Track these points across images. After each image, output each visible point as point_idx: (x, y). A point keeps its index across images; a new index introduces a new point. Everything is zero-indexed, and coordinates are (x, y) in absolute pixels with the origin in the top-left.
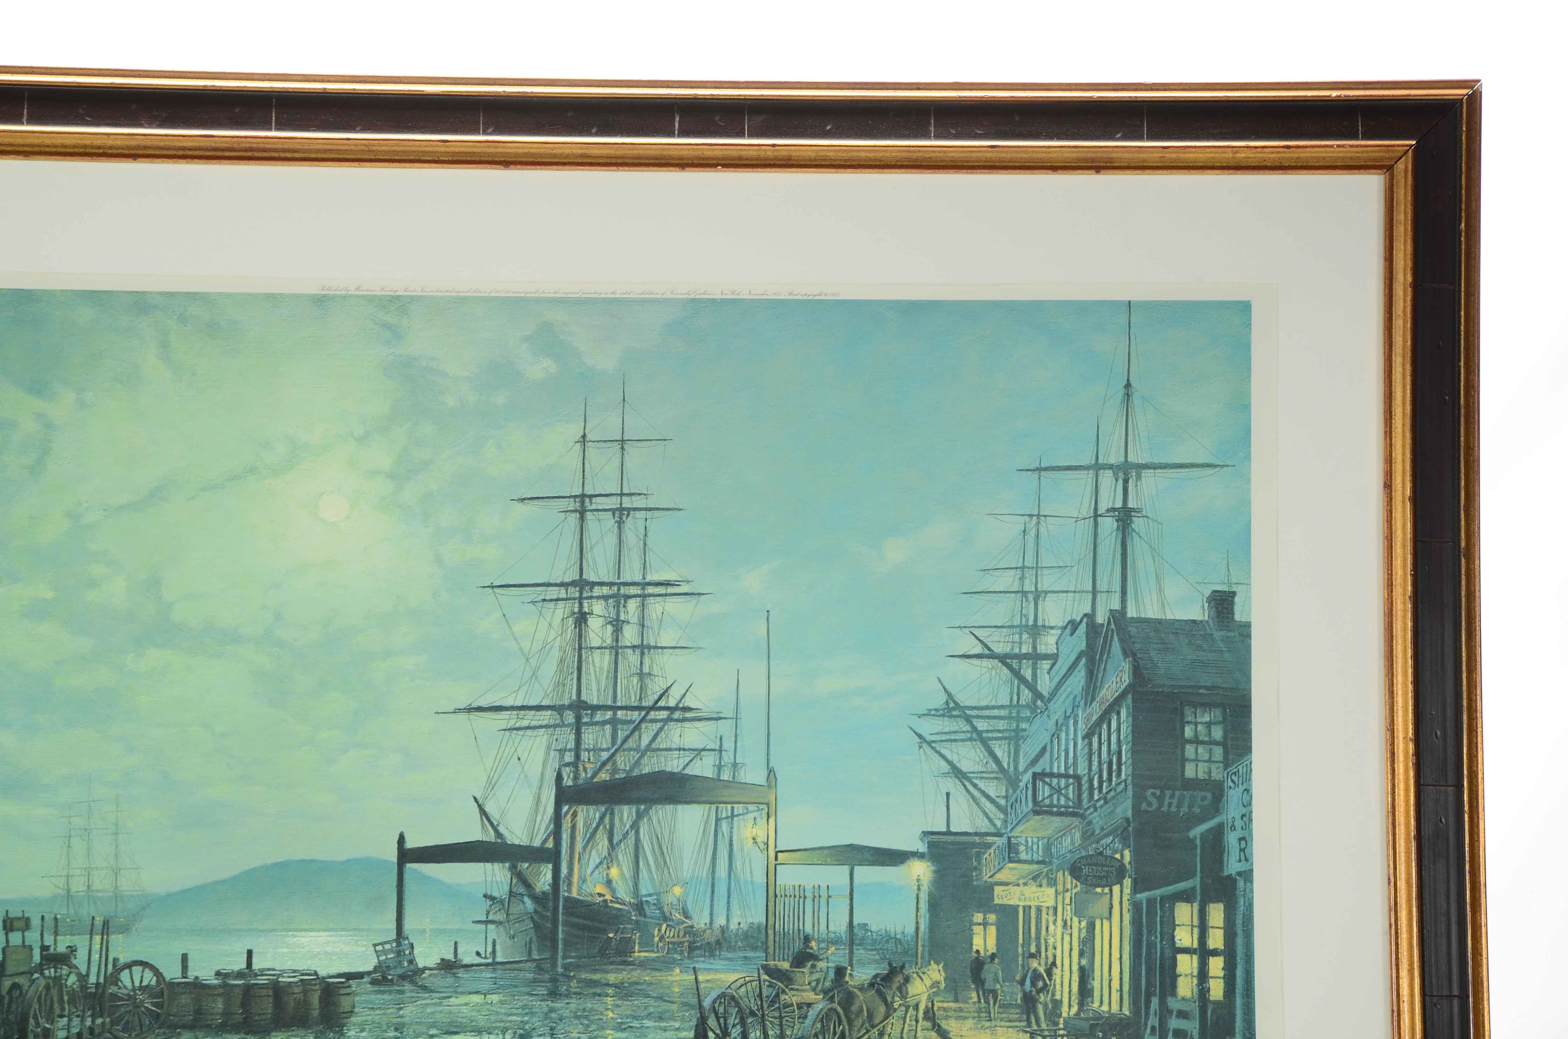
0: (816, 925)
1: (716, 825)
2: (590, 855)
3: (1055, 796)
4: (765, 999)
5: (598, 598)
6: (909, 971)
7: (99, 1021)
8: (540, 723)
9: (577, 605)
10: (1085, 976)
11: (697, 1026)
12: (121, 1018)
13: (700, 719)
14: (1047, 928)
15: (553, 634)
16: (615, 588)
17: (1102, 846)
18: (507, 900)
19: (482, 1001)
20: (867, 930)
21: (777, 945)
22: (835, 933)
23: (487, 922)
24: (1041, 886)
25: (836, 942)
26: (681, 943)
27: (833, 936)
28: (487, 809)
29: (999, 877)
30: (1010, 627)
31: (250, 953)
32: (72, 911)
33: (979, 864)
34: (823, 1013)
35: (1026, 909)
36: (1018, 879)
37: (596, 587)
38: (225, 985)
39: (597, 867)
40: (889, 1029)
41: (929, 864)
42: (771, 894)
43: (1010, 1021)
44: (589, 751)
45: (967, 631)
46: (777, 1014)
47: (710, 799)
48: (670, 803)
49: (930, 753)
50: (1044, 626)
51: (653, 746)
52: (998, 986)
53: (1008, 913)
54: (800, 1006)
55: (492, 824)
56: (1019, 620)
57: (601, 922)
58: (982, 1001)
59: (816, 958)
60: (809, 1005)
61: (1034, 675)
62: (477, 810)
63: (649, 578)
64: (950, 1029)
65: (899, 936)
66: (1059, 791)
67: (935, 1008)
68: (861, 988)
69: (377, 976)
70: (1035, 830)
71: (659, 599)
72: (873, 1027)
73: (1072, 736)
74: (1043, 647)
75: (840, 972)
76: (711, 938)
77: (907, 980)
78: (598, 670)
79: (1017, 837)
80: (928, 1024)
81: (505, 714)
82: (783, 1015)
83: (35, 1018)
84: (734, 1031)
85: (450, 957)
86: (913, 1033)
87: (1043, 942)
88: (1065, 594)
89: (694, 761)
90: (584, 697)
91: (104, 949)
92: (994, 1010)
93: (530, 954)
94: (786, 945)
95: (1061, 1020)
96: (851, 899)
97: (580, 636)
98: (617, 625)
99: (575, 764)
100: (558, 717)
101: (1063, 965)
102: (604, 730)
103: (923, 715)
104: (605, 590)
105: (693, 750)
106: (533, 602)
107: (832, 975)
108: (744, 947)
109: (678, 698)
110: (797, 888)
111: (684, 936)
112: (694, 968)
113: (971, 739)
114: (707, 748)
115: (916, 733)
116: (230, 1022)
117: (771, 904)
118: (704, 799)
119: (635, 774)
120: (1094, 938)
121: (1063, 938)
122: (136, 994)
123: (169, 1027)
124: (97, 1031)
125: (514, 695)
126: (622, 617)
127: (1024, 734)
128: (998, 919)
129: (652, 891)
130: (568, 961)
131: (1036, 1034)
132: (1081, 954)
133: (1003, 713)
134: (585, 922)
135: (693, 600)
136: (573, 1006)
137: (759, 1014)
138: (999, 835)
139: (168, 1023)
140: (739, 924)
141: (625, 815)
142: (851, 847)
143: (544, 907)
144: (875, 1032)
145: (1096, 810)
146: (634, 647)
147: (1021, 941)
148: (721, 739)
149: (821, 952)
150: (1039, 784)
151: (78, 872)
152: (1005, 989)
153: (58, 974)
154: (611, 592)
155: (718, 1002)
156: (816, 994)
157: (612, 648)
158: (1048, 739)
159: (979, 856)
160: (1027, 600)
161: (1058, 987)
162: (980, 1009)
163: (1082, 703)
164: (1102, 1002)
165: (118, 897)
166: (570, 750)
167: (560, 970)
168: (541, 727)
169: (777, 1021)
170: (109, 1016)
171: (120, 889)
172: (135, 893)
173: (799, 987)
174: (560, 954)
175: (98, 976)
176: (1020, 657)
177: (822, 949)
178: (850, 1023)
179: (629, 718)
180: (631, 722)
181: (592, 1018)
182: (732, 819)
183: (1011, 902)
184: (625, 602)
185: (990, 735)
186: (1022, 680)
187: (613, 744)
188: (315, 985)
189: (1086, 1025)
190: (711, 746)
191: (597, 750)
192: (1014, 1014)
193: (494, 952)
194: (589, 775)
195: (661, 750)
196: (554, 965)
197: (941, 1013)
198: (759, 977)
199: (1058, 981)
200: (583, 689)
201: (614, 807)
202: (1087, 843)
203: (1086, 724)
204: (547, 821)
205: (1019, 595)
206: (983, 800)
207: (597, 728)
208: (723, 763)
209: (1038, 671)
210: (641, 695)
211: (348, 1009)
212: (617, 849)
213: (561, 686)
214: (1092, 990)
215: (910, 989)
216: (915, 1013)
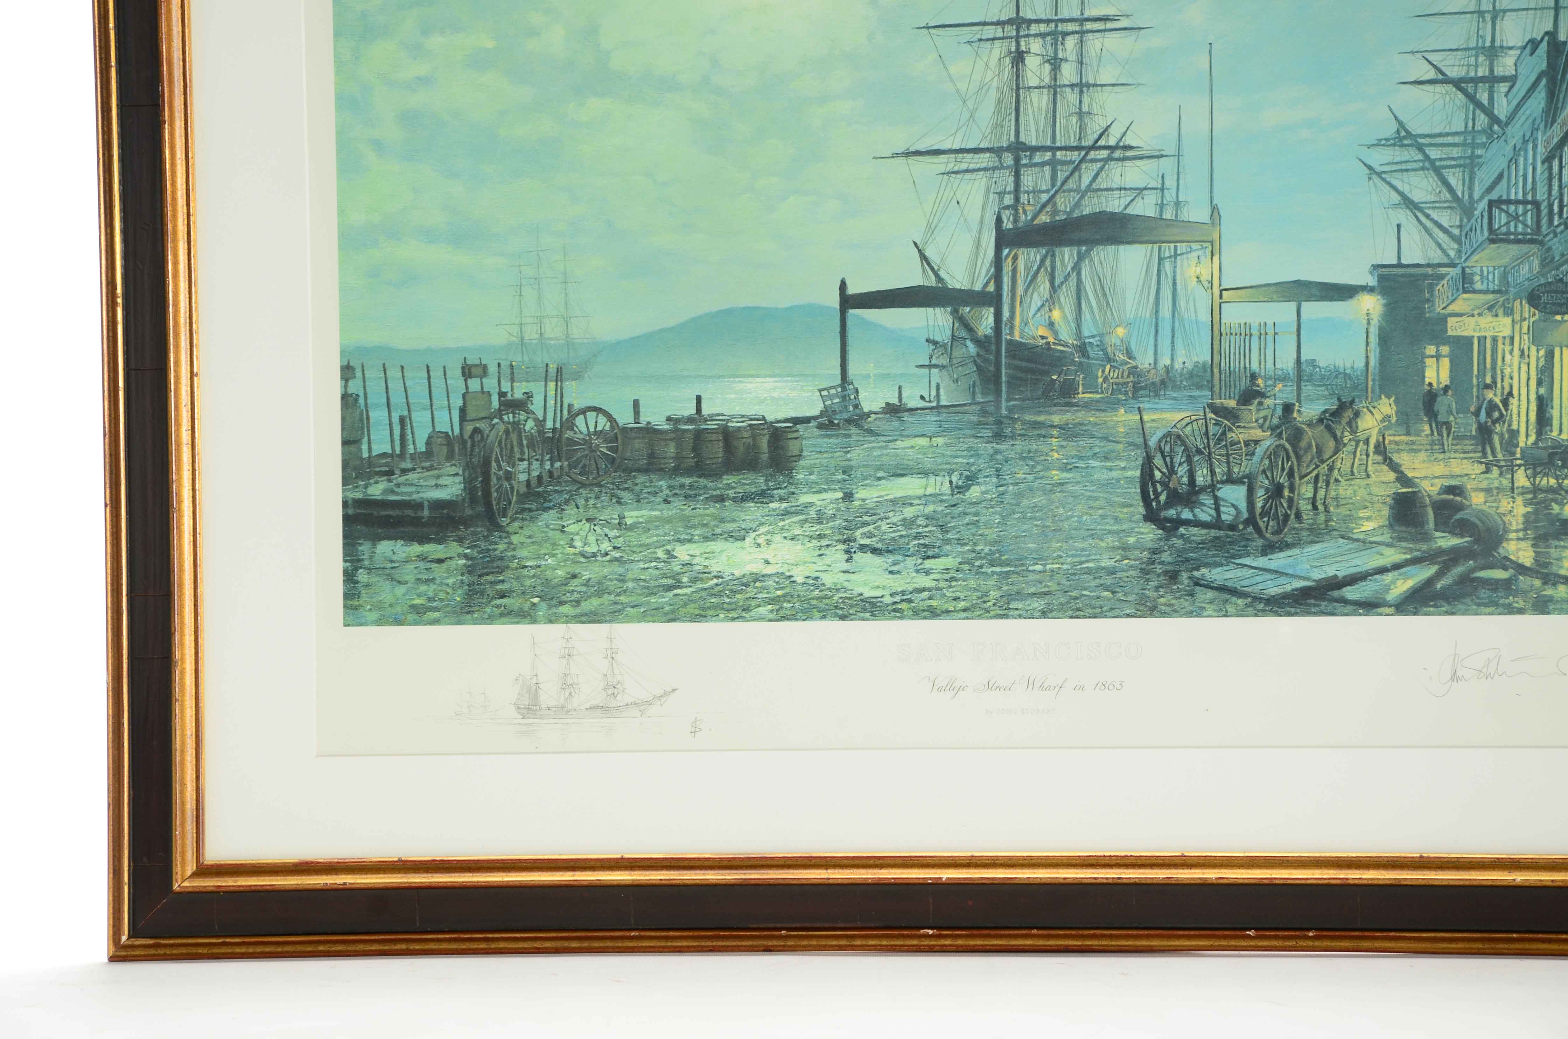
0: (1263, 363)
1: (1159, 264)
2: (1032, 298)
3: (1512, 224)
4: (1211, 437)
5: (1035, 35)
6: (1359, 405)
7: (558, 464)
8: (978, 166)
9: (1014, 44)
10: (1543, 404)
11: (1143, 465)
12: (578, 461)
13: (1141, 158)
14: (1503, 359)
15: (990, 74)
16: (1053, 25)
17: (1562, 272)
18: (949, 344)
19: (928, 444)
20: (1315, 366)
21: (1223, 383)
22: (1282, 370)
23: (930, 366)
24: (1496, 316)
25: (1284, 379)
26: (1125, 383)
27: (1280, 372)
28: (927, 253)
29: (1453, 308)
30: (1465, 49)
31: (699, 399)
32: (526, 358)
33: (1432, 295)
34: (1271, 449)
35: (1482, 340)
36: (1473, 310)
37: (1033, 25)
38: (676, 430)
39: (1039, 309)
40: (1339, 464)
41: (1379, 297)
42: (1216, 333)
43: (1464, 452)
44: (1028, 193)
45: (1419, 55)
46: (1224, 452)
47: (1153, 239)
48: (1112, 244)
49: (1379, 184)
50: (1502, 47)
51: (1094, 186)
52: (1452, 418)
53: (1462, 345)
54: (1247, 443)
55: (932, 269)
56: (1475, 42)
57: (1044, 364)
58: (1436, 433)
59: (1262, 395)
60: (1257, 442)
61: (1491, 99)
62: (917, 255)
63: (1087, 14)
64: (1403, 462)
65: (1347, 372)
66: (1516, 218)
67: (1387, 442)
68: (1310, 424)
69: (824, 420)
70: (1491, 259)
71: (1097, 35)
72: (1323, 462)
73: (1531, 161)
74: (1501, 69)
75: (1288, 408)
76: (1156, 378)
77: (1357, 414)
78: (1036, 110)
79: (1472, 267)
80: (1380, 458)
81: (943, 158)
82: (1230, 452)
83: (497, 461)
84: (1180, 469)
85: (895, 401)
86: (1363, 467)
87: (1499, 372)
88: (1525, 12)
89: (1136, 200)
90: (1022, 138)
91: (559, 396)
92: (1448, 442)
93: (974, 397)
94: (1232, 383)
95: (1518, 450)
96: (1299, 336)
97: (1018, 76)
98: (1055, 63)
99: (1014, 207)
100: (997, 159)
101: (1520, 394)
102: (1043, 171)
103: (1374, 145)
104: (1043, 28)
105: (1134, 189)
106: (969, 42)
107: (1279, 411)
108: (1189, 386)
109: (1119, 136)
110: (1242, 326)
111: (1128, 377)
112: (1139, 408)
113: (1423, 169)
114: (1149, 186)
115: (1365, 164)
116: (683, 466)
117: (1216, 343)
118: (1145, 239)
119: (1076, 216)
120: (1553, 366)
121: (1520, 368)
122: (591, 439)
123: (624, 471)
124: (556, 475)
125: (952, 138)
126: (1060, 55)
127: (1480, 160)
128: (1452, 351)
129: (1095, 333)
130: (1012, 403)
131: (1492, 465)
132: (1539, 383)
133: (1457, 139)
134: (1027, 364)
135: (1133, 35)
136: (1018, 448)
137: (1206, 452)
138: (1452, 265)
139: (624, 467)
140: (1184, 363)
141: (1066, 257)
142: (1298, 283)
143: (987, 351)
144: (1323, 469)
145: (1556, 235)
146: (1072, 86)
147: (1475, 372)
148: (1163, 177)
149: (1268, 389)
150: (1496, 212)
151: (530, 320)
152: (1459, 421)
153: (516, 420)
154: (1048, 30)
155: (1164, 440)
156: (1263, 431)
157: (1050, 87)
158: (1505, 165)
159: (1431, 287)
160: (1484, 20)
161: (1515, 417)
162: (1433, 441)
163: (1542, 126)
164: (1561, 431)
165: (569, 344)
166: (1009, 193)
167: (1004, 412)
168: (979, 170)
169: (1224, 459)
170: (567, 460)
171: (572, 336)
172: (586, 341)
173: (1246, 425)
174: (1004, 396)
175: (554, 421)
176: (1476, 81)
177: (1269, 386)
178: (1299, 458)
179: (1069, 159)
180: (1071, 162)
181: (1037, 459)
182: (1176, 258)
183: (1465, 334)
184: (1063, 39)
185: (1443, 163)
186: (1478, 105)
187: (1053, 185)
188: (763, 429)
189: (1544, 454)
190: (1153, 184)
191: (1036, 192)
192: (1469, 445)
193: (938, 395)
194: (1029, 218)
195: (1102, 190)
196: (998, 408)
197: (1393, 446)
198: (1205, 415)
199: (1515, 411)
200: (1022, 130)
201: (1055, 249)
202: (1546, 269)
203: (1546, 148)
204: (988, 265)
205: (1475, 15)
206: (1436, 231)
207: (1037, 169)
208: (1165, 202)
209: (1495, 95)
210: (1080, 134)
211: (797, 452)
212: (1059, 291)
213: (998, 128)
214: (1551, 419)
215: (1360, 424)
216: (1365, 447)
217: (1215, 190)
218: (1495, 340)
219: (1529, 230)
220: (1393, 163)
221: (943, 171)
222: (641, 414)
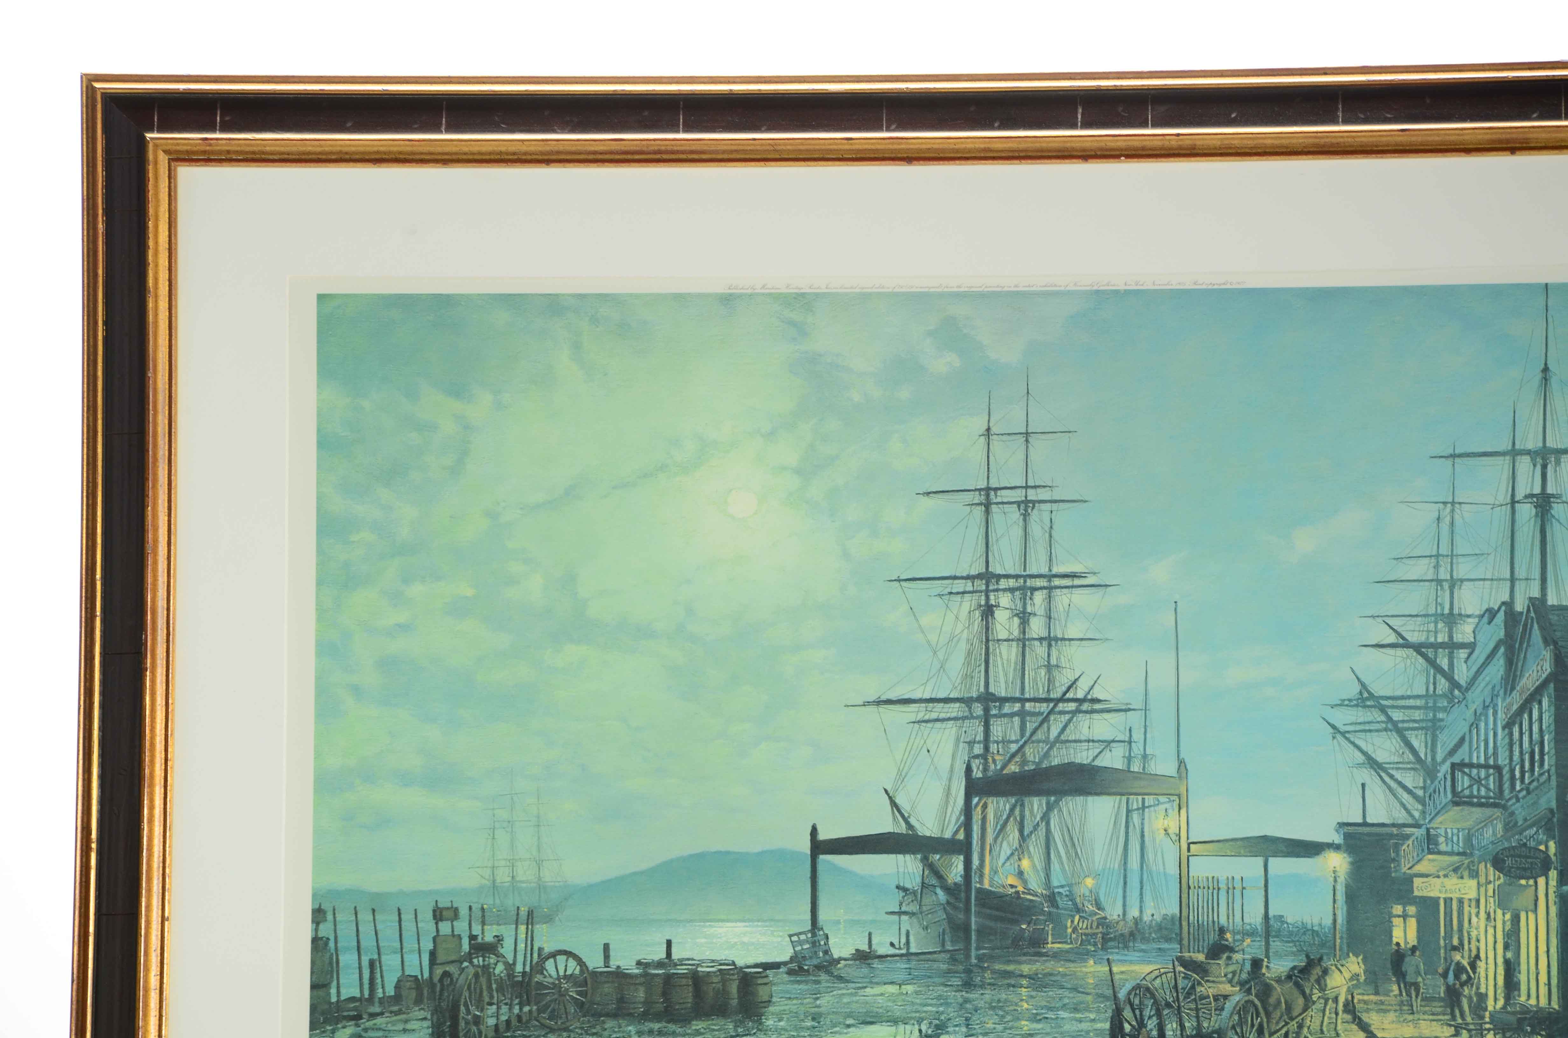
0: (1231, 917)
1: (1127, 816)
2: (1001, 847)
3: (1475, 787)
4: (1180, 991)
5: (1005, 590)
6: (1328, 963)
7: (526, 1009)
8: (948, 715)
9: (983, 597)
10: (1510, 969)
11: (1112, 1018)
12: (547, 1006)
13: (1108, 711)
14: (1470, 921)
15: (960, 627)
16: (1021, 580)
17: (1526, 837)
18: (919, 891)
20: (1283, 922)
21: (1191, 937)
22: (1250, 925)
23: (900, 913)
24: (1462, 878)
25: (1252, 934)
26: (1094, 934)
27: (1248, 927)
28: (898, 801)
29: (1419, 868)
30: (1424, 616)
31: (669, 943)
32: (498, 901)
33: (1398, 855)
34: (1240, 1005)
35: (1448, 901)
36: (1438, 871)
37: (1002, 580)
38: (645, 975)
39: (1008, 858)
40: (1308, 1023)
41: (1345, 855)
42: (1184, 886)
43: (1433, 1014)
44: (997, 742)
45: (1380, 620)
46: (1193, 1006)
47: (1121, 791)
48: (1080, 795)
49: (1343, 744)
50: (1460, 615)
51: (1062, 737)
52: (1420, 979)
53: (1428, 906)
54: (1216, 998)
55: (903, 816)
56: (1434, 609)
57: (1013, 913)
58: (1404, 994)
59: (1231, 950)
60: (1226, 997)
61: (1451, 665)
62: (888, 802)
63: (1055, 570)
64: (1372, 1022)
65: (1316, 928)
66: (1479, 781)
67: (1355, 1001)
68: (1279, 980)
69: (794, 966)
70: (1455, 821)
71: (1065, 591)
72: (1292, 1019)
73: (1491, 726)
74: (1460, 636)
75: (1256, 964)
76: (1125, 930)
77: (1325, 972)
78: (1005, 662)
79: (1436, 828)
80: (1349, 1017)
81: (913, 707)
82: (1200, 1006)
83: (466, 1005)
84: (1150, 1022)
85: (865, 947)
86: (1333, 1026)
87: (1466, 934)
88: (1481, 583)
89: (1104, 753)
90: (992, 689)
91: (529, 939)
92: (1417, 1003)
93: (943, 945)
94: (1201, 937)
95: (1487, 1014)
96: (1266, 891)
97: (987, 629)
98: (1024, 617)
99: (984, 756)
100: (967, 709)
101: (1487, 958)
102: (1012, 722)
103: (1336, 705)
104: (1012, 583)
105: (1102, 742)
106: (940, 595)
107: (1248, 967)
108: (1157, 938)
109: (1087, 689)
110: (1210, 879)
111: (1097, 927)
112: (1108, 960)
113: (1386, 730)
114: (1117, 739)
115: (1329, 723)
116: (652, 1011)
117: (1185, 896)
118: (1114, 790)
119: (1044, 766)
120: (1519, 931)
121: (1486, 931)
122: (561, 983)
123: (593, 1015)
124: (524, 1019)
125: (923, 687)
126: (1029, 610)
127: (1442, 723)
128: (1418, 911)
129: (1064, 883)
130: (982, 952)
132: (1506, 947)
133: (1418, 703)
134: (997, 913)
135: (1100, 592)
137: (1175, 1005)
138: (1417, 826)
139: (593, 1012)
140: (1153, 915)
141: (1036, 806)
142: (1265, 838)
143: (957, 899)
144: (1293, 1026)
145: (1518, 800)
146: (1041, 639)
147: (1442, 934)
148: (1130, 730)
149: (1237, 944)
150: (1459, 775)
151: (503, 863)
152: (1427, 982)
153: (486, 963)
154: (1017, 585)
155: (1133, 993)
156: (1233, 986)
157: (1019, 640)
158: (1466, 729)
159: (1397, 847)
160: (1442, 589)
161: (1483, 980)
162: (1402, 1002)
163: (1502, 692)
164: (1529, 996)
165: (541, 887)
166: (979, 742)
167: (974, 961)
168: (949, 719)
169: (1193, 1013)
170: (536, 1004)
171: (543, 879)
172: (557, 884)
173: (1215, 979)
174: (974, 945)
175: (524, 965)
176: (1436, 646)
177: (1238, 941)
178: (1268, 1015)
179: (1037, 710)
180: (1040, 714)
182: (1143, 811)
183: (1432, 894)
184: (1032, 594)
185: (1406, 725)
186: (1439, 669)
187: (1022, 736)
188: (733, 974)
189: (1513, 1019)
190: (1121, 737)
191: (1006, 742)
192: (1438, 1007)
193: (908, 943)
194: (998, 767)
195: (1070, 742)
196: (968, 956)
197: (1362, 1005)
198: (1174, 969)
199: (1483, 974)
200: (991, 681)
201: (1024, 798)
202: (1509, 834)
203: (1506, 714)
204: (958, 813)
205: (1434, 583)
206: (1400, 791)
207: (1006, 720)
208: (1132, 755)
209: (1455, 660)
210: (1049, 687)
211: (766, 998)
212: (1028, 841)
213: (968, 679)
214: (1519, 983)
215: (1328, 981)
216: (1334, 1006)
217: (1182, 744)
218: (1461, 901)
219: (1492, 794)
220: (1356, 723)
221: (914, 720)
222: (611, 958)
